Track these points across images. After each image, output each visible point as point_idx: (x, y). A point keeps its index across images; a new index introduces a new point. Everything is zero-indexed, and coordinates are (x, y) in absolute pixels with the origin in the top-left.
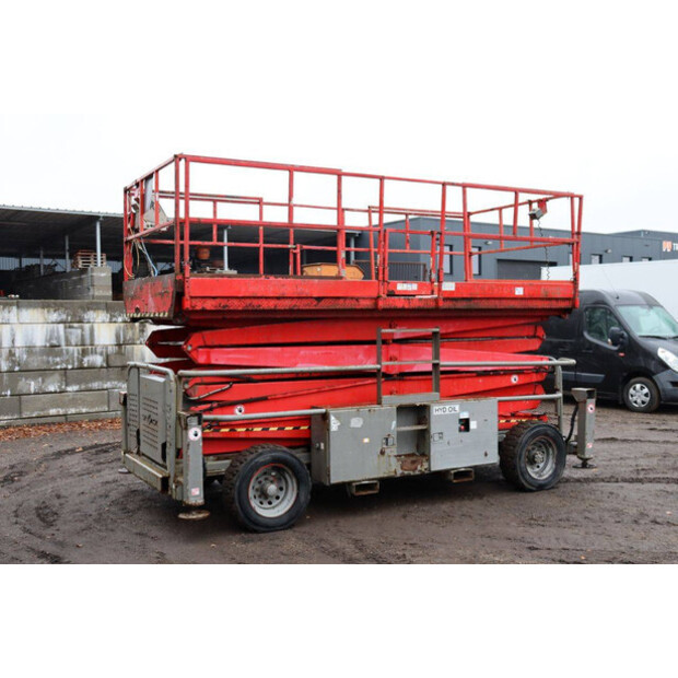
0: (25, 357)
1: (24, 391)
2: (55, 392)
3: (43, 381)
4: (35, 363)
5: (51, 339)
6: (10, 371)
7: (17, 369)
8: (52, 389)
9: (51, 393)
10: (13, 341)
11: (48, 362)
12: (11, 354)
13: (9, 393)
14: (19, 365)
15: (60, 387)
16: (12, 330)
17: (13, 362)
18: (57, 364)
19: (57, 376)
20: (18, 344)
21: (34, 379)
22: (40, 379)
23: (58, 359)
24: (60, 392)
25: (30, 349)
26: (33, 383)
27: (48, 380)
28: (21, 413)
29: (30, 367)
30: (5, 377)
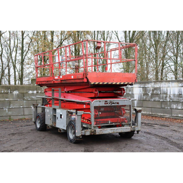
0: (173, 97)
1: (173, 108)
2: (180, 109)
3: (177, 105)
4: (175, 99)
5: (179, 92)
6: (170, 101)
7: (171, 101)
8: (179, 108)
9: (179, 109)
10: (170, 92)
11: (179, 99)
12: (170, 96)
13: (169, 108)
14: (172, 100)
15: (182, 108)
16: (170, 89)
17: (170, 99)
18: (181, 100)
19: (181, 104)
20: (171, 93)
21: (175, 104)
22: (176, 105)
23: (181, 99)
24: (182, 109)
25: (174, 95)
26: (175, 106)
27: (178, 105)
28: (172, 114)
29: (174, 101)
30: (168, 103)
